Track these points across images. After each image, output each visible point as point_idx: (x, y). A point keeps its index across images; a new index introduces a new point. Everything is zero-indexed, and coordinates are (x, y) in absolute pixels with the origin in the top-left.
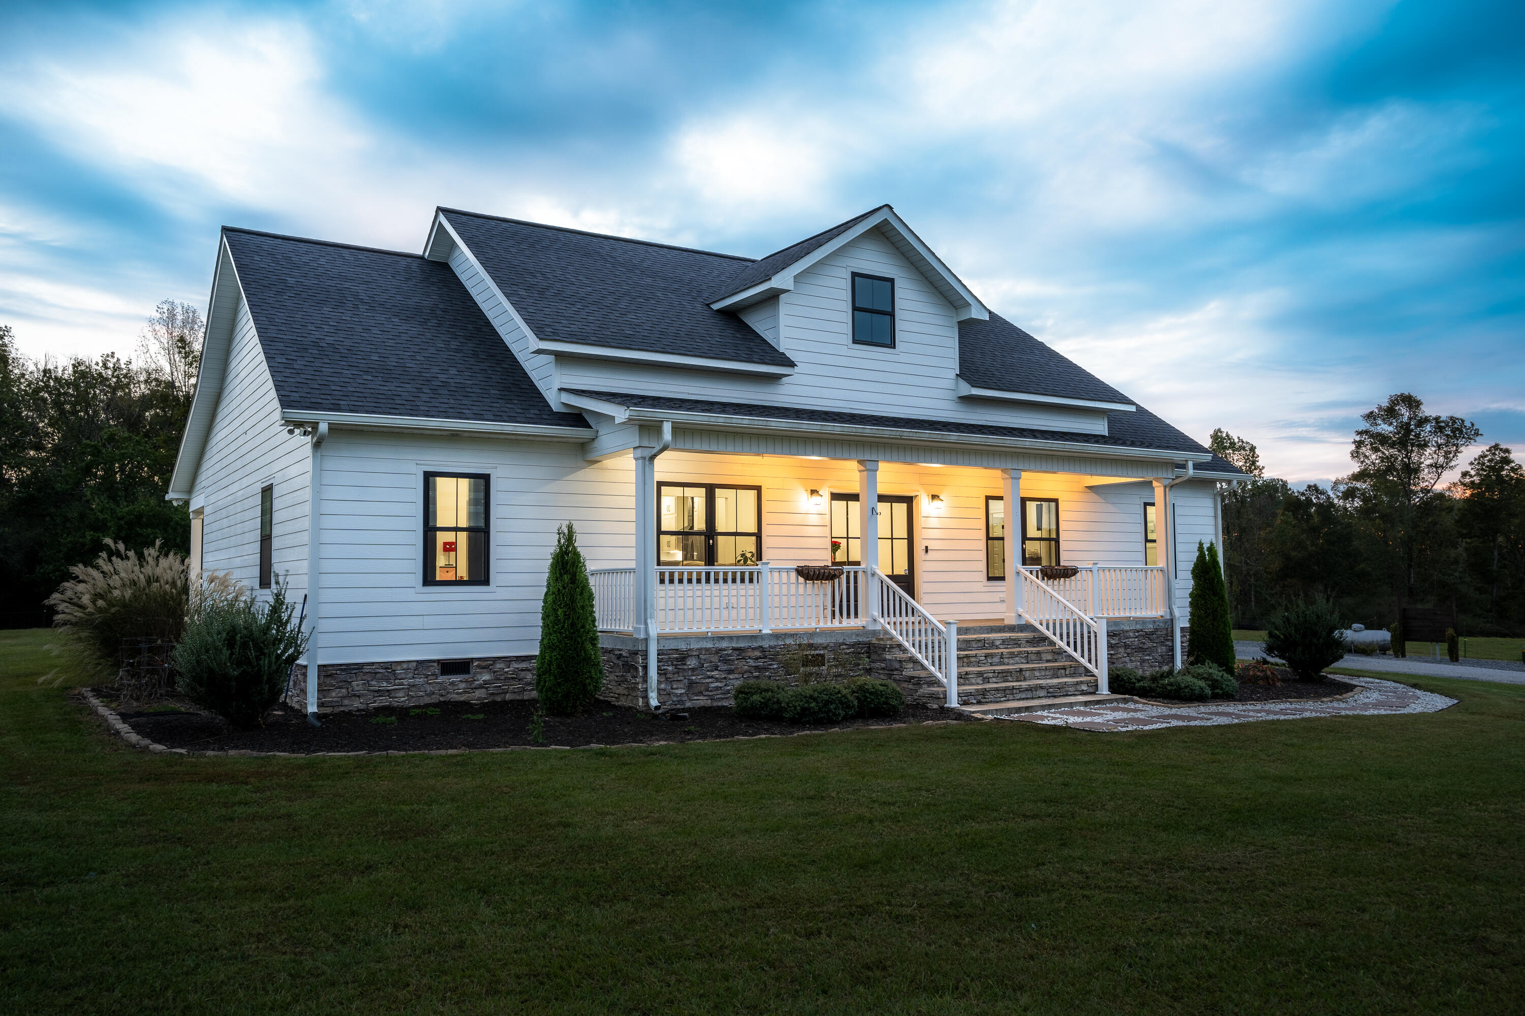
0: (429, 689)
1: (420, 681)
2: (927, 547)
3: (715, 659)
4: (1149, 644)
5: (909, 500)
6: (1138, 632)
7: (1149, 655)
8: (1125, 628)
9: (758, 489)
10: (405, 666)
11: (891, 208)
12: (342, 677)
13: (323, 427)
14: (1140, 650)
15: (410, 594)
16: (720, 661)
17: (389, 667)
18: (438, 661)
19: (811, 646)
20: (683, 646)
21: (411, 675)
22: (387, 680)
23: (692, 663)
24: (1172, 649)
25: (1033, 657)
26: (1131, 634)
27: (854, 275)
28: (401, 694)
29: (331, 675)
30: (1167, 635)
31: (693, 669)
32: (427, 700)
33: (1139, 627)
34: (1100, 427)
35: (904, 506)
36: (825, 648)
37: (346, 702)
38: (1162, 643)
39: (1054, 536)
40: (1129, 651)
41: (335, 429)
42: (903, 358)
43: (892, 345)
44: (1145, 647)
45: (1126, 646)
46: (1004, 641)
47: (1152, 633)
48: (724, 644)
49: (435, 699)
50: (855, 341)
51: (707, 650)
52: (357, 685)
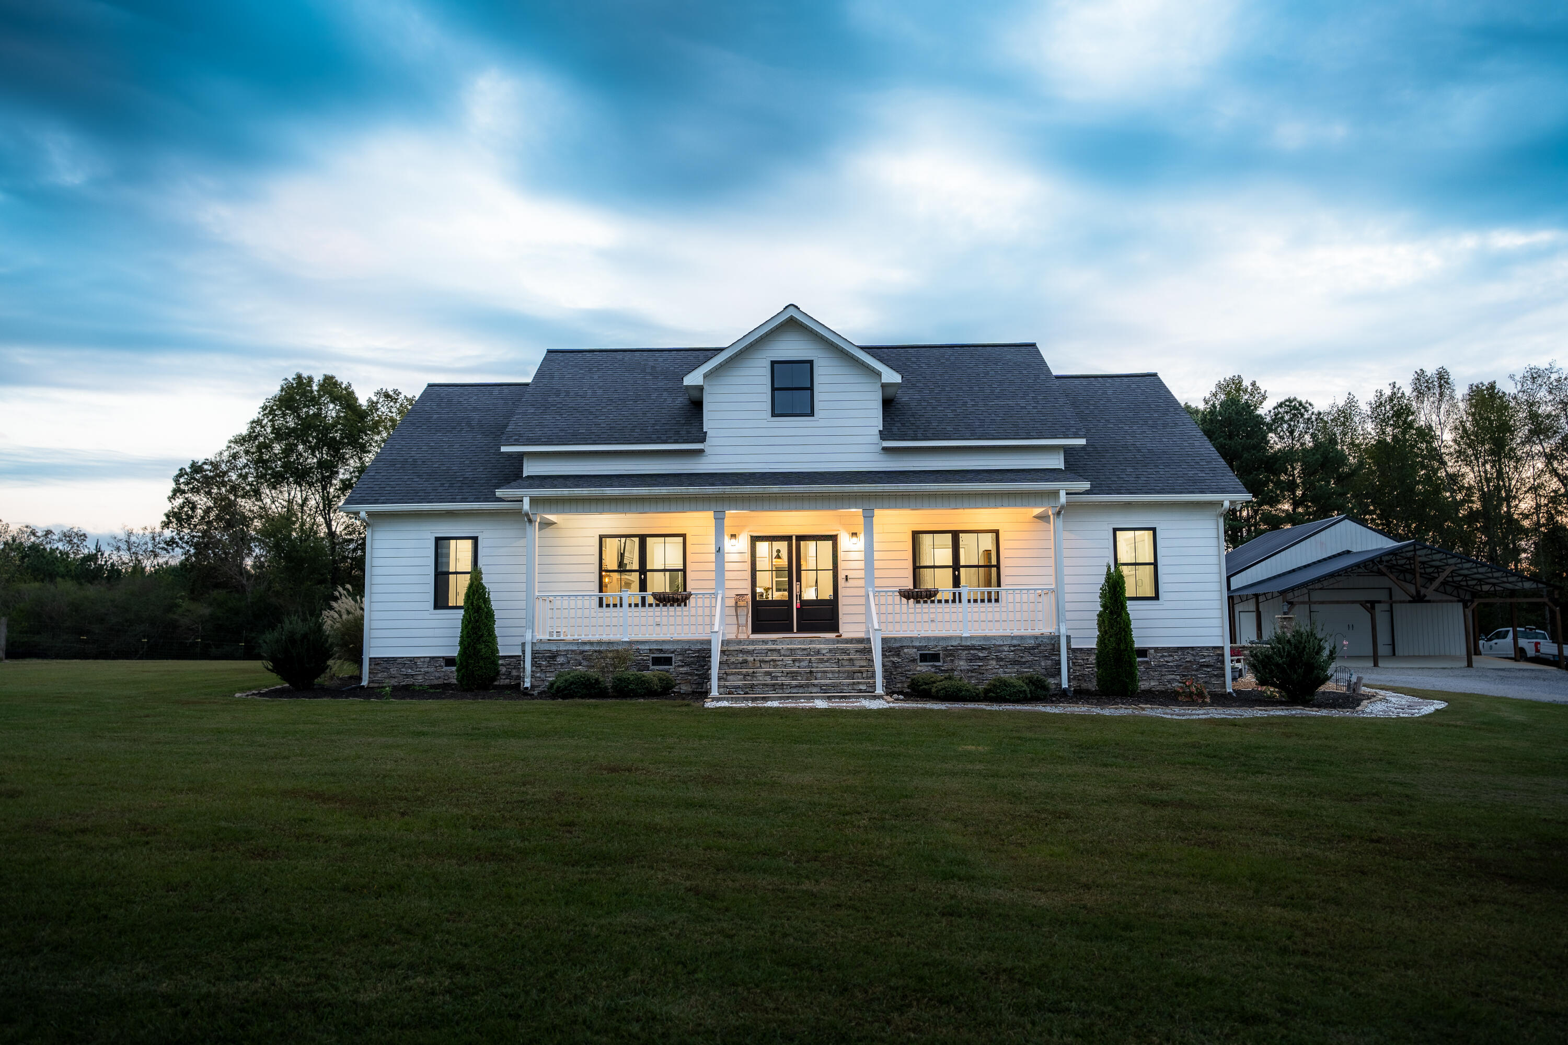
0: (437, 674)
1: (432, 669)
2: (847, 576)
3: (580, 658)
4: (1030, 658)
5: (833, 538)
6: (1014, 646)
7: (1029, 667)
8: (998, 643)
9: (684, 536)
10: (422, 660)
11: (796, 307)
12: (384, 665)
13: (363, 514)
14: (1015, 662)
15: (426, 615)
16: (583, 659)
17: (413, 660)
18: (443, 657)
19: (661, 651)
20: (554, 648)
21: (426, 666)
22: (411, 668)
23: (560, 660)
24: (1058, 663)
25: (846, 663)
26: (1006, 649)
27: (773, 363)
28: (420, 677)
29: (378, 664)
30: (1053, 650)
31: (562, 664)
32: (436, 682)
33: (1015, 642)
34: (1057, 462)
35: (829, 544)
36: (673, 652)
37: (387, 681)
38: (1047, 658)
39: (994, 562)
40: (1002, 663)
41: (370, 514)
42: (822, 423)
43: (812, 414)
44: (1024, 660)
45: (999, 659)
46: (830, 651)
47: (1033, 648)
48: (587, 648)
49: (440, 682)
50: (774, 415)
51: (572, 651)
52: (393, 671)
